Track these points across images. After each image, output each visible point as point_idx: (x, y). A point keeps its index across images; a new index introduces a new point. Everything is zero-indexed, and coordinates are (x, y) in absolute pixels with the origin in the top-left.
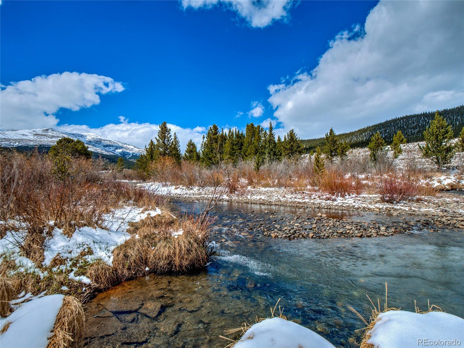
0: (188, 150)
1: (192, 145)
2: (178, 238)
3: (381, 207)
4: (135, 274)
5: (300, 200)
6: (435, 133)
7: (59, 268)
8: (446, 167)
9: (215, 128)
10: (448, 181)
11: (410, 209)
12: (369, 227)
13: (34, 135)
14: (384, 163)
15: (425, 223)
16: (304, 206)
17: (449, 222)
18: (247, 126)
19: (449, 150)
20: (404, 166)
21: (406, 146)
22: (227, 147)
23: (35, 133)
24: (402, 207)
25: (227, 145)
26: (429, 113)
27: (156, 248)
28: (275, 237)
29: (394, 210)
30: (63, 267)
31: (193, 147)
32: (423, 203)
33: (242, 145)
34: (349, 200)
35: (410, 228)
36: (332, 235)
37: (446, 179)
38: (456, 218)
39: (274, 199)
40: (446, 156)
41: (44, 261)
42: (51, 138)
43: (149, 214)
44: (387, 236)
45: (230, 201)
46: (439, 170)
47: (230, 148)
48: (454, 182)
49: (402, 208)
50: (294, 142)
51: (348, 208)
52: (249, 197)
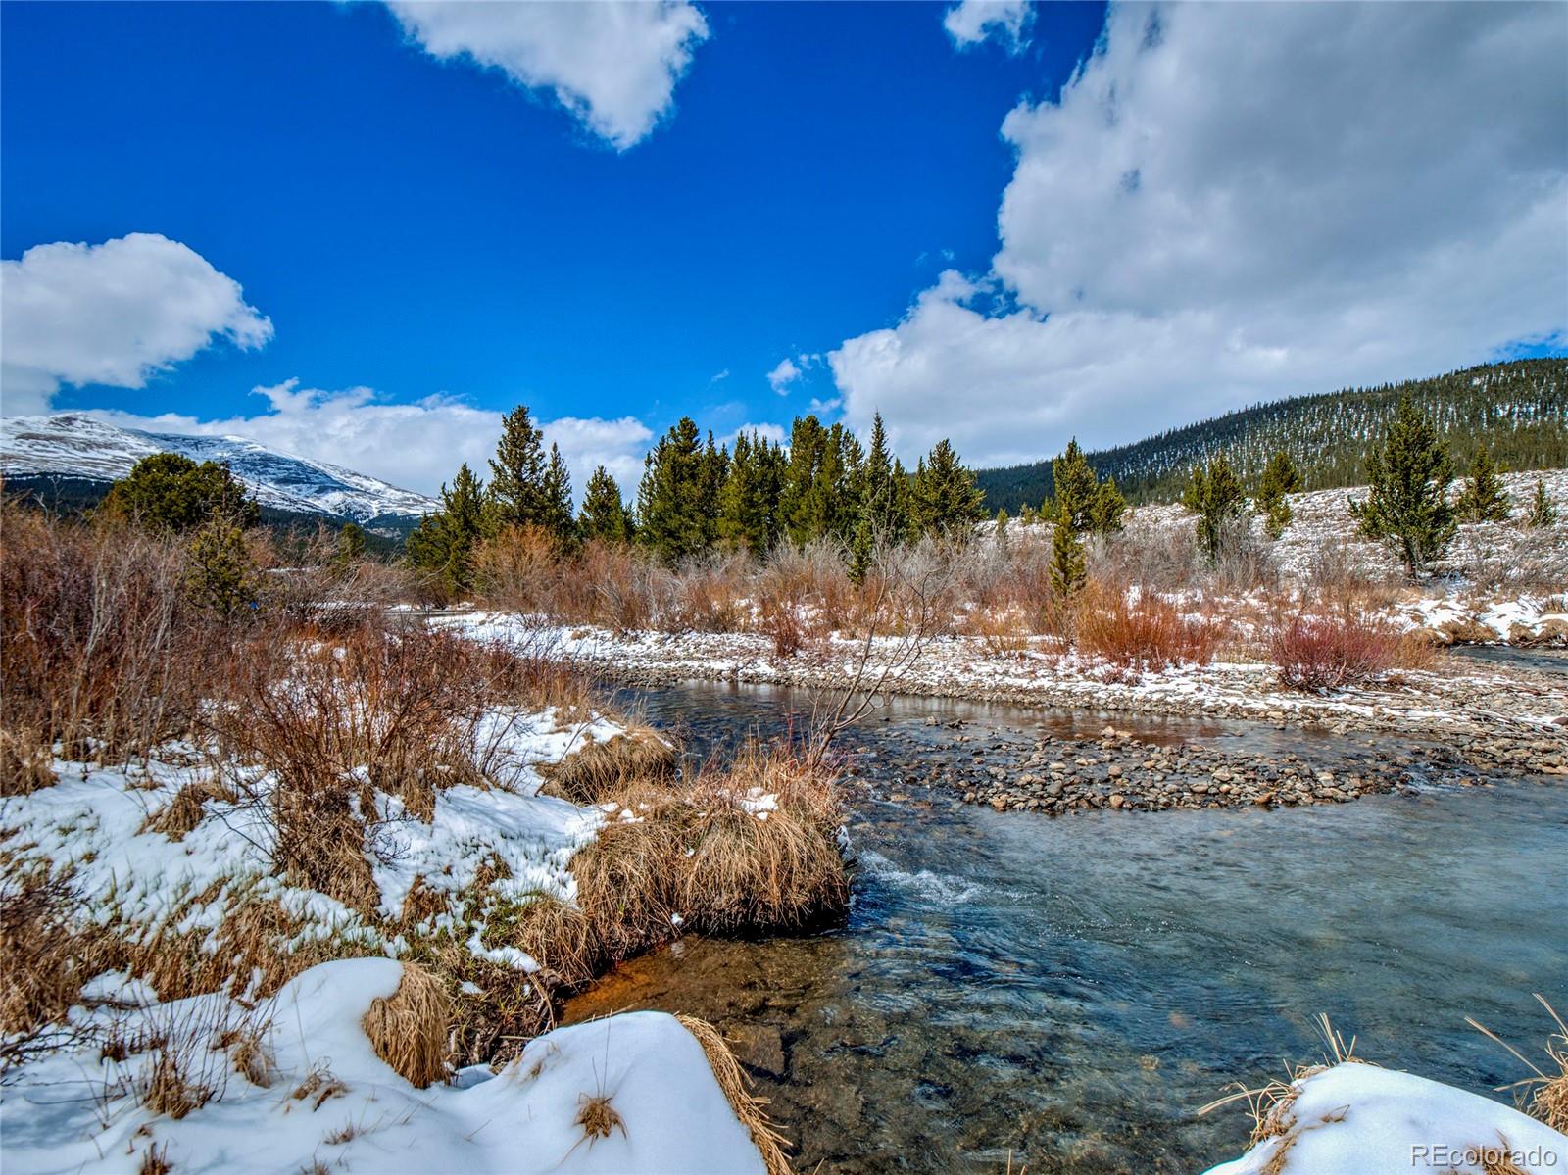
0: (592, 503)
1: (605, 484)
2: (769, 820)
3: (1287, 704)
4: (647, 937)
5: (1024, 683)
6: (1402, 462)
7: (433, 925)
8: (1431, 570)
9: (689, 430)
10: (1444, 617)
11: (1379, 714)
12: (1283, 773)
13: (17, 438)
14: (1243, 556)
15: (1439, 760)
16: (1040, 702)
17: (1508, 755)
18: (795, 424)
19: (1442, 516)
20: (1300, 565)
21: (1303, 500)
22: (731, 496)
23: (23, 430)
24: (1349, 706)
25: (731, 489)
26: (1360, 390)
27: (703, 853)
28: (1004, 807)
29: (1328, 717)
30: (444, 921)
31: (609, 493)
32: (1408, 692)
33: (776, 487)
34: (1178, 681)
35: (1399, 775)
36: (1179, 799)
37: (1438, 610)
38: (1526, 743)
39: (937, 679)
40: (1431, 536)
41: (380, 904)
42: (85, 450)
43: (589, 736)
44: (1343, 801)
45: (784, 685)
46: (1412, 580)
47: (743, 499)
48: (1461, 619)
49: (1354, 708)
50: (951, 480)
51: (1185, 708)
52: (848, 669)
